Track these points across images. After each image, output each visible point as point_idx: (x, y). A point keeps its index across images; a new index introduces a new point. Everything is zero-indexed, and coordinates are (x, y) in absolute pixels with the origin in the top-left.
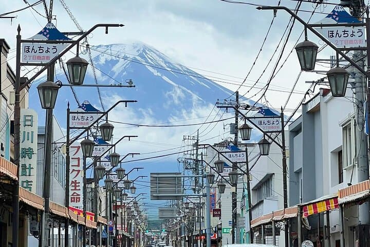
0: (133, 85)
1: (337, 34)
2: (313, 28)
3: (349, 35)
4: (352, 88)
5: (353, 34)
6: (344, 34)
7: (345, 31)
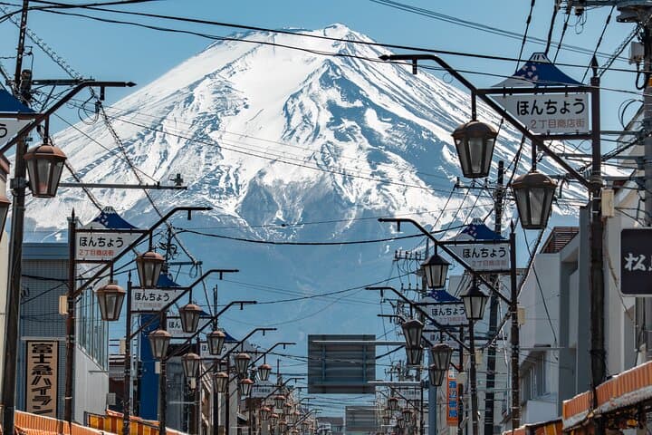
0: (183, 185)
1: (535, 107)
2: (488, 96)
3: (558, 110)
4: (638, 190)
5: (565, 109)
6: (548, 108)
7: (550, 102)
